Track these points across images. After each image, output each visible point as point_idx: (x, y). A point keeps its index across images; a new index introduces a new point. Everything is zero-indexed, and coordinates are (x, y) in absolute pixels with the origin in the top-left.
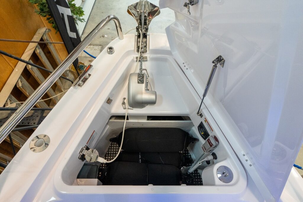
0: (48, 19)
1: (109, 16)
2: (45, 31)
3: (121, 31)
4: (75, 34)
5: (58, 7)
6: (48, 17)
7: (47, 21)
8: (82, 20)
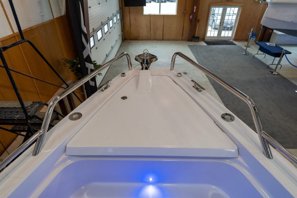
0: (75, 73)
1: (123, 53)
2: (71, 83)
3: (131, 66)
4: (94, 82)
5: (86, 63)
6: (75, 72)
7: (75, 74)
8: (100, 74)
